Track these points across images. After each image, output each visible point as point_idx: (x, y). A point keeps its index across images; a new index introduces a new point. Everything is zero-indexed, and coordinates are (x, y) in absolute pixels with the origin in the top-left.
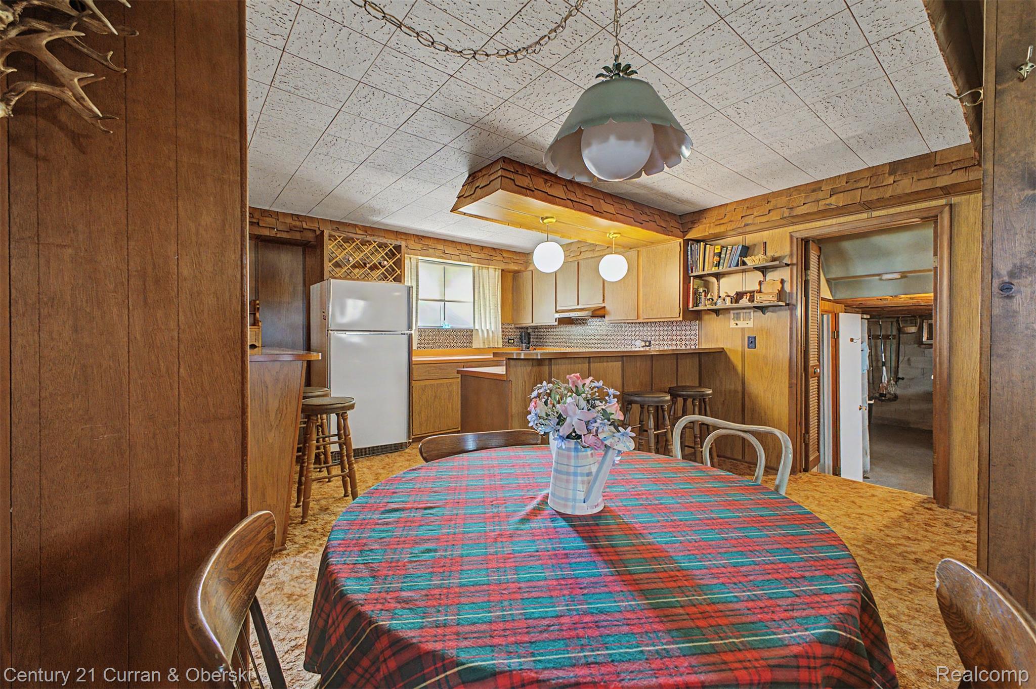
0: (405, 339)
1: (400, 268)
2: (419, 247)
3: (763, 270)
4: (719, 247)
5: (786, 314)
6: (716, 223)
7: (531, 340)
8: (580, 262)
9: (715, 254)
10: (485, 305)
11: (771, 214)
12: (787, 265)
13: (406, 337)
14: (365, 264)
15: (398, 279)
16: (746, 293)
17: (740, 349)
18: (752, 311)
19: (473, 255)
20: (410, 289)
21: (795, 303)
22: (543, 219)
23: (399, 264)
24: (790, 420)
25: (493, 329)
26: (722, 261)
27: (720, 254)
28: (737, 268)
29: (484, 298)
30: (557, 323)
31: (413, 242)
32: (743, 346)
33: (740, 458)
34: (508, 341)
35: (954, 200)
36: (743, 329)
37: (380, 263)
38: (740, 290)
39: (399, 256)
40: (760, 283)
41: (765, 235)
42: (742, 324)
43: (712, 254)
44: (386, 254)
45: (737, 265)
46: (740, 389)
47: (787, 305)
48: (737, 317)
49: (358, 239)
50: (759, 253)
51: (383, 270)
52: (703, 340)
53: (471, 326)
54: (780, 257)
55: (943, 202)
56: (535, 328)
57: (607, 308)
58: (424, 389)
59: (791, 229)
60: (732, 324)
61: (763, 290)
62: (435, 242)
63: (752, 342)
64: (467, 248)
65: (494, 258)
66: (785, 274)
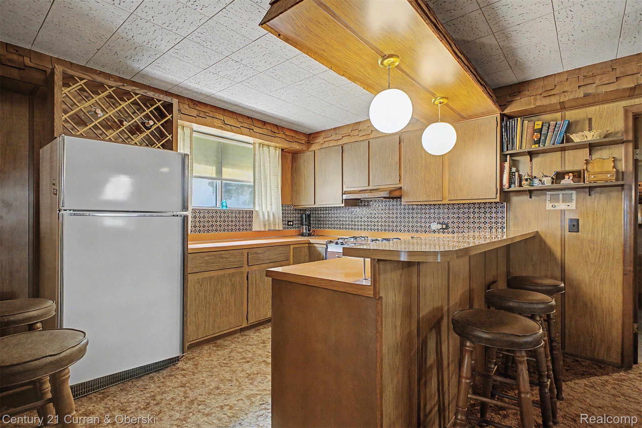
0: (178, 221)
1: (171, 133)
2: (194, 113)
3: (592, 147)
4: (540, 123)
5: (618, 195)
6: (543, 95)
7: (312, 222)
8: (371, 141)
9: (535, 131)
10: (266, 186)
12: (621, 142)
13: (179, 220)
14: (121, 122)
15: (169, 146)
16: (568, 173)
17: (559, 233)
18: (574, 192)
19: (256, 129)
20: (184, 157)
21: (631, 183)
22: (384, 57)
23: (169, 126)
25: (274, 210)
26: (543, 138)
27: (540, 131)
28: (560, 145)
29: (265, 178)
30: (343, 205)
31: (186, 107)
32: (563, 229)
34: (288, 223)
36: (563, 212)
37: (143, 124)
38: (559, 170)
39: (169, 117)
40: (587, 162)
41: (590, 111)
42: (561, 206)
43: (530, 131)
44: (151, 112)
45: (562, 142)
47: (622, 185)
48: (555, 198)
49: (111, 87)
51: (148, 132)
52: (511, 224)
53: (250, 207)
54: (612, 133)
56: (316, 209)
57: (405, 188)
58: (200, 283)
59: (626, 103)
60: (549, 206)
61: (591, 169)
62: (214, 110)
63: (575, 226)
64: (249, 121)
65: (277, 135)
66: (619, 151)
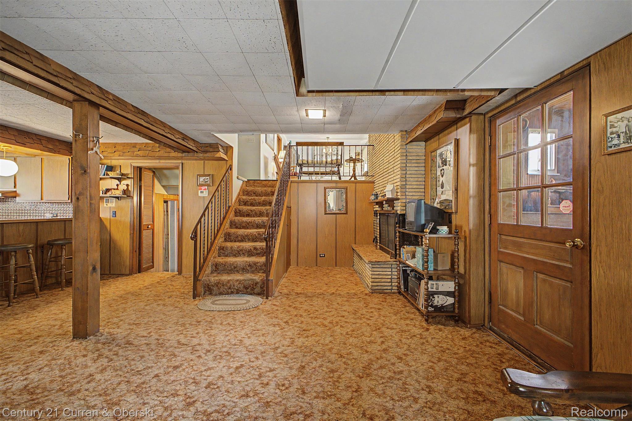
3: (119, 179)
5: (129, 200)
11: (115, 153)
12: (130, 178)
17: (109, 217)
18: (114, 198)
21: (132, 196)
24: (130, 250)
28: (104, 177)
33: (108, 273)
35: (183, 162)
36: (110, 207)
38: (107, 188)
40: (118, 185)
41: (121, 162)
42: (110, 205)
45: (104, 175)
46: (108, 237)
47: (128, 196)
48: (107, 201)
50: (118, 170)
54: (127, 174)
55: (180, 161)
57: (18, 192)
59: (131, 161)
60: (105, 205)
61: (119, 188)
63: (115, 214)
66: (128, 182)
